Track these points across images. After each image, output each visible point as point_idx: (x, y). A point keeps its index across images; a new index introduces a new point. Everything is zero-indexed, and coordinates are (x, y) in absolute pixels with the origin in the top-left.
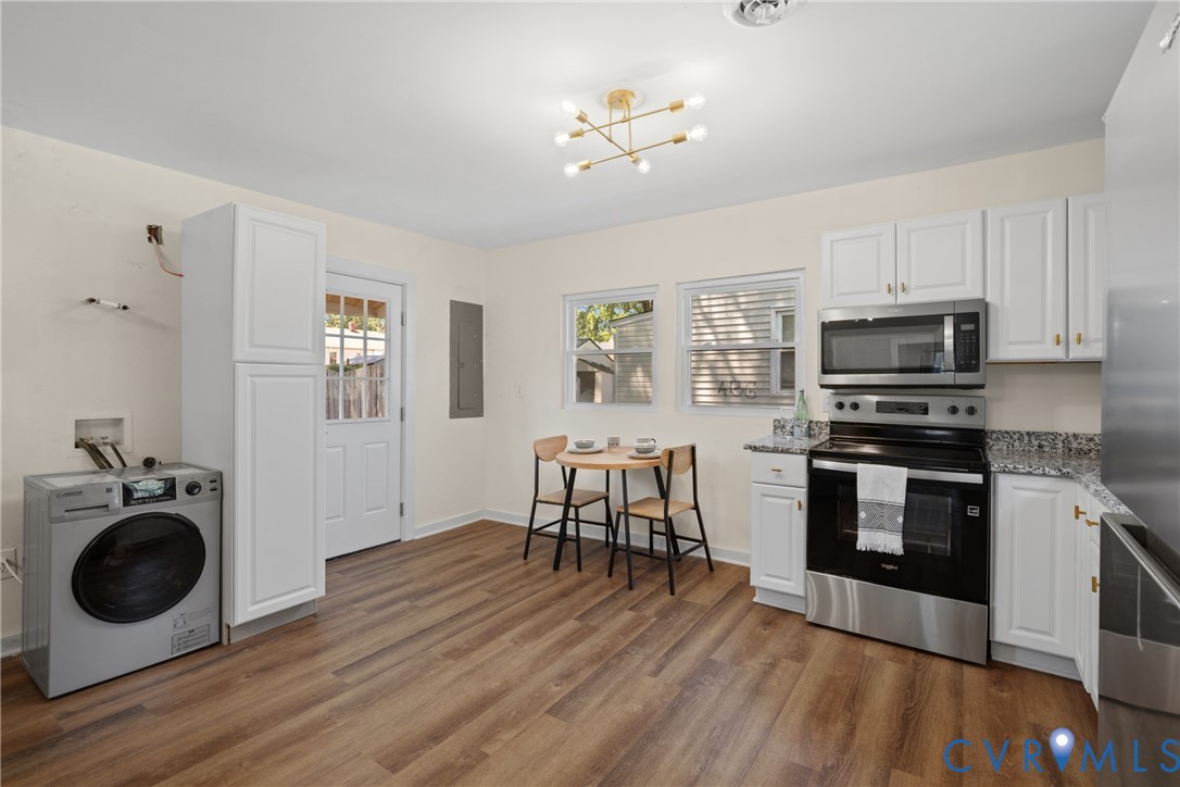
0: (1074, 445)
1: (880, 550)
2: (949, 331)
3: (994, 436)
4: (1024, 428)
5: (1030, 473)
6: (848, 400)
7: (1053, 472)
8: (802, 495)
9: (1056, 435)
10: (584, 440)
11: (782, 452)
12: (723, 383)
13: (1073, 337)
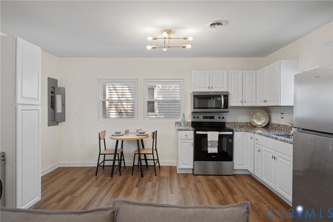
0: (241, 125)
1: (213, 152)
2: (223, 99)
3: (227, 124)
4: (232, 122)
5: (240, 131)
6: (196, 116)
7: (244, 130)
8: (192, 141)
9: (238, 123)
10: (117, 131)
11: (187, 130)
12: (121, 110)
13: (244, 101)
